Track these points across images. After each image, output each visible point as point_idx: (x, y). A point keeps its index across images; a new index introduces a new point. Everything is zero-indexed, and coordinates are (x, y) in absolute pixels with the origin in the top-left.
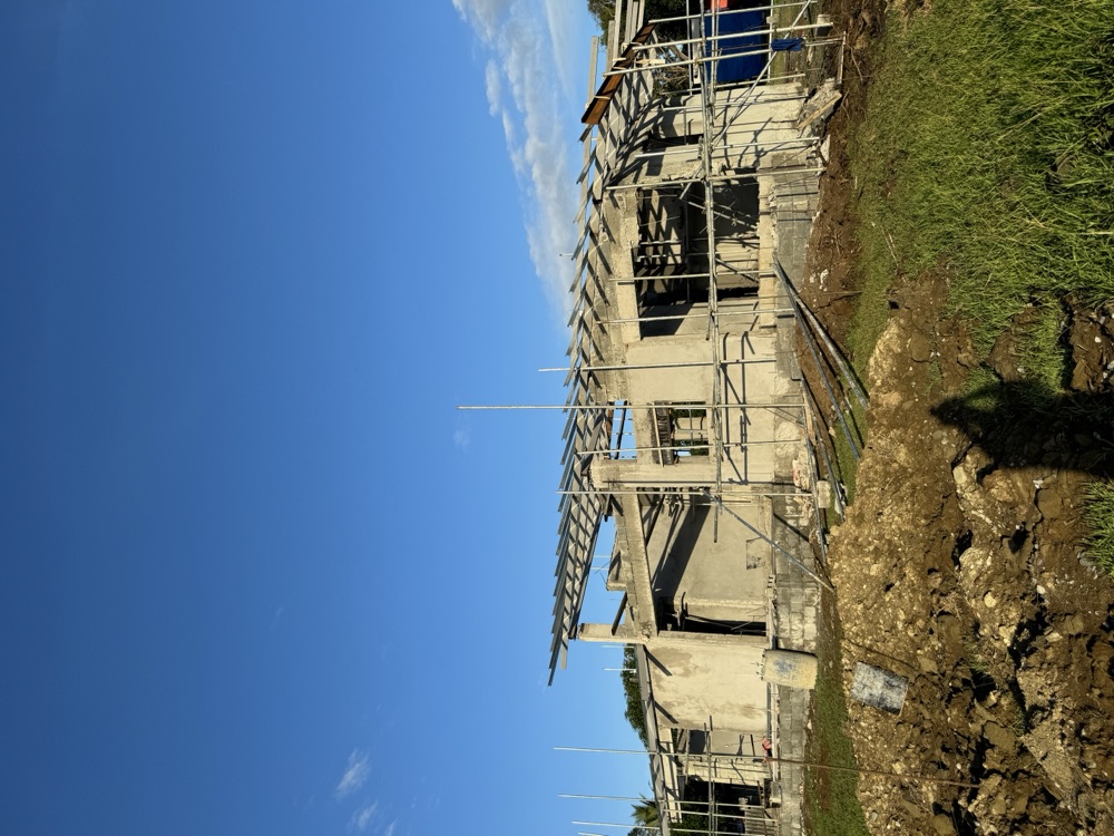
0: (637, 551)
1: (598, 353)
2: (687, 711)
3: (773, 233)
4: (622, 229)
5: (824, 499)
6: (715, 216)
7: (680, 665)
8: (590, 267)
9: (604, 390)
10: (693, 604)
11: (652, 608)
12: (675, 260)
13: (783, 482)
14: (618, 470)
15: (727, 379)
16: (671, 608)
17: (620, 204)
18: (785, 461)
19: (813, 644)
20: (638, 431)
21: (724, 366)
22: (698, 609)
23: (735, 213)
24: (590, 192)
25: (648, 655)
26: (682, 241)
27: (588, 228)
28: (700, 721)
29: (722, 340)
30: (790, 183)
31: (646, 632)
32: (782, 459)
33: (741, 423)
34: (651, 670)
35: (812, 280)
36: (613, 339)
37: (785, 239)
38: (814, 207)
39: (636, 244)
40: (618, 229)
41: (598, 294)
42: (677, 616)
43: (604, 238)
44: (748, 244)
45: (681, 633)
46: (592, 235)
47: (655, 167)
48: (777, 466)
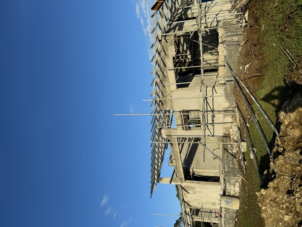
0: (177, 157)
1: (162, 94)
2: (194, 203)
3: (224, 50)
4: (169, 50)
5: (244, 148)
6: (203, 45)
7: (192, 191)
8: (158, 64)
9: (165, 106)
10: (196, 171)
11: (183, 174)
12: (189, 60)
13: (226, 136)
14: (170, 132)
15: (207, 102)
16: (189, 172)
17: (168, 41)
18: (228, 129)
19: (238, 194)
20: (177, 120)
21: (206, 98)
22: (198, 172)
23: (209, 43)
24: (157, 37)
25: (182, 187)
26: (191, 54)
27: (157, 50)
28: (199, 206)
29: (205, 89)
30: (230, 31)
31: (181, 181)
32: (226, 128)
33: (212, 117)
34: (183, 192)
35: (241, 68)
36: (167, 89)
37: (229, 52)
38: (241, 39)
39: (174, 56)
40: (168, 51)
41: (161, 74)
42: (191, 174)
43: (163, 54)
44: (213, 54)
45: (193, 181)
46: (159, 53)
47: (181, 28)
48: (224, 131)
